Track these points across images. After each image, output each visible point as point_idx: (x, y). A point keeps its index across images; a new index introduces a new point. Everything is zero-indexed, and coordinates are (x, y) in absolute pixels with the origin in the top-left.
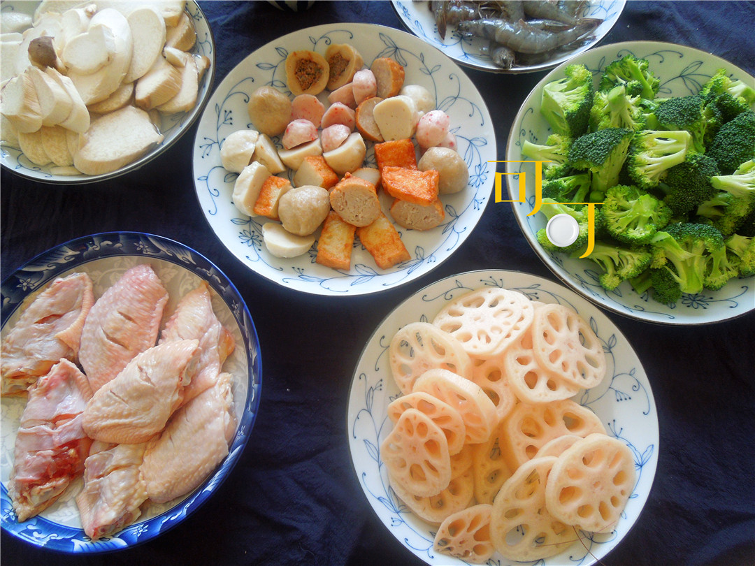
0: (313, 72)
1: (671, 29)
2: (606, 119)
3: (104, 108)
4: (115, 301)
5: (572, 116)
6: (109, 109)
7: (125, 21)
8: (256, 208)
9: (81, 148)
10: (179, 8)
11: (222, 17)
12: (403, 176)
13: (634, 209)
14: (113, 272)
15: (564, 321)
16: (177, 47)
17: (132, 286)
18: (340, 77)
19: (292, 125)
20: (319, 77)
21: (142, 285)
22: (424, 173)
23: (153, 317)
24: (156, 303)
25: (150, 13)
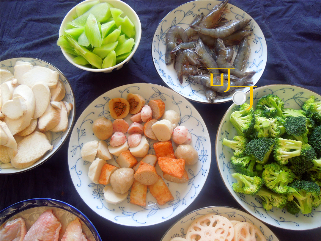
0: (122, 107)
1: (287, 72)
2: (261, 131)
3: (24, 134)
4: (36, 234)
5: (245, 131)
6: (26, 135)
7: (30, 90)
8: (100, 181)
9: (14, 157)
10: (56, 81)
11: (78, 76)
12: (168, 162)
13: (278, 178)
14: (35, 213)
15: (248, 231)
16: (56, 100)
17: (43, 225)
18: (134, 109)
19: (114, 137)
20: (125, 110)
21: (48, 224)
22: (178, 160)
23: (55, 238)
24: (55, 230)
25: (42, 86)
